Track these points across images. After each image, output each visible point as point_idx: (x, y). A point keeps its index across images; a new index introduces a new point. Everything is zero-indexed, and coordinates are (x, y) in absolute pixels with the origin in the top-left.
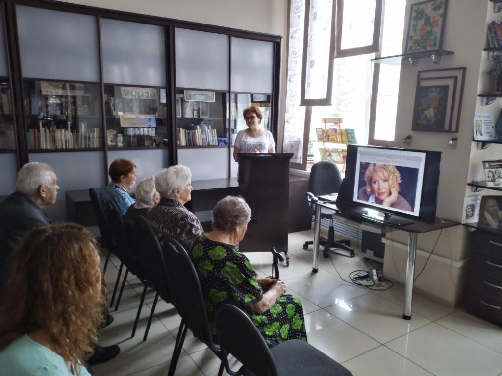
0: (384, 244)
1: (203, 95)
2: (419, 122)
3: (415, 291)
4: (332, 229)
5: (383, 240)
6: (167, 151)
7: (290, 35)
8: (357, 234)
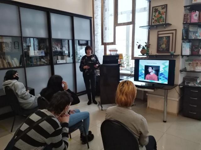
2: (159, 50)
6: (50, 66)
7: (94, 17)
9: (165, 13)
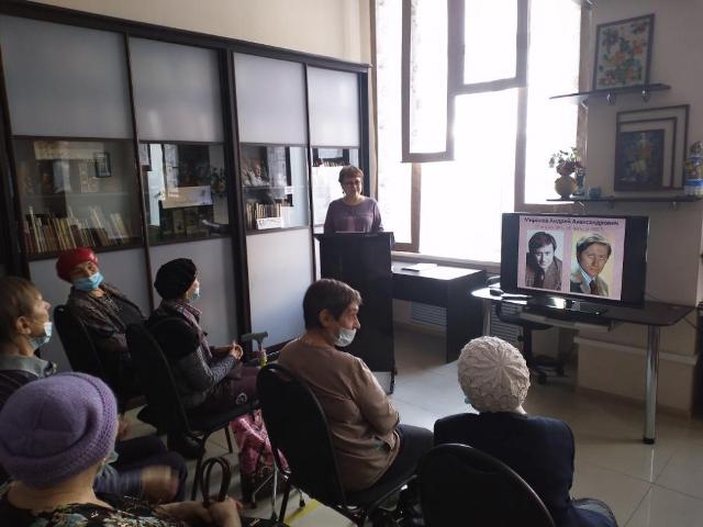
5: (576, 340)
6: (229, 240)
7: (377, 64)
9: (645, 49)
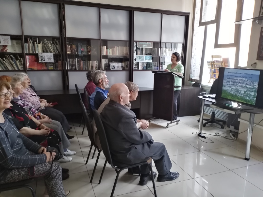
0: (239, 122)
1: (146, 45)
2: (261, 55)
3: (252, 146)
4: (213, 114)
5: (239, 120)
6: (128, 72)
7: (196, 12)
8: (223, 116)
